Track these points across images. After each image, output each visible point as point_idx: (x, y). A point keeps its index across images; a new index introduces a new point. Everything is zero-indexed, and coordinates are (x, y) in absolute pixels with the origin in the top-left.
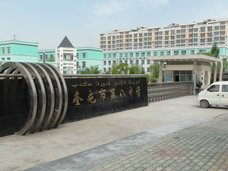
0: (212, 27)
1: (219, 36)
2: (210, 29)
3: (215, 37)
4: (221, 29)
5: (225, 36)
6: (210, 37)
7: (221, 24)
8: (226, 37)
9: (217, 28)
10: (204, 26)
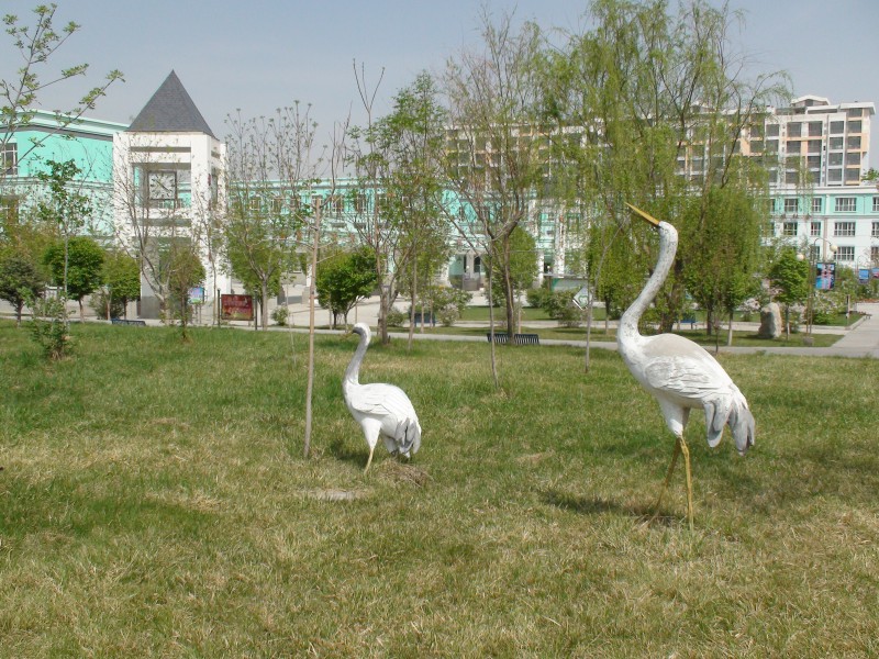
0: (821, 123)
1: (843, 151)
2: (816, 128)
3: (831, 154)
4: (848, 132)
5: (861, 151)
6: (817, 154)
7: (848, 116)
8: (864, 153)
9: (837, 127)
10: (797, 118)
